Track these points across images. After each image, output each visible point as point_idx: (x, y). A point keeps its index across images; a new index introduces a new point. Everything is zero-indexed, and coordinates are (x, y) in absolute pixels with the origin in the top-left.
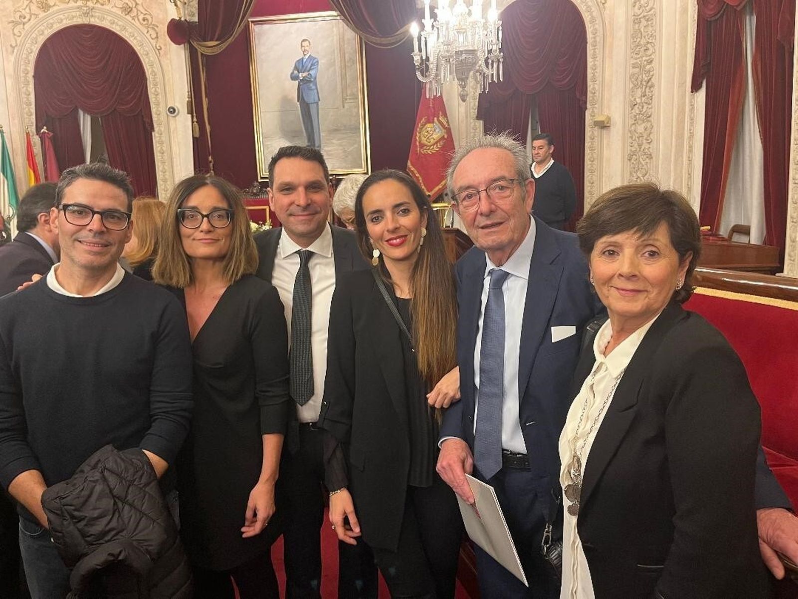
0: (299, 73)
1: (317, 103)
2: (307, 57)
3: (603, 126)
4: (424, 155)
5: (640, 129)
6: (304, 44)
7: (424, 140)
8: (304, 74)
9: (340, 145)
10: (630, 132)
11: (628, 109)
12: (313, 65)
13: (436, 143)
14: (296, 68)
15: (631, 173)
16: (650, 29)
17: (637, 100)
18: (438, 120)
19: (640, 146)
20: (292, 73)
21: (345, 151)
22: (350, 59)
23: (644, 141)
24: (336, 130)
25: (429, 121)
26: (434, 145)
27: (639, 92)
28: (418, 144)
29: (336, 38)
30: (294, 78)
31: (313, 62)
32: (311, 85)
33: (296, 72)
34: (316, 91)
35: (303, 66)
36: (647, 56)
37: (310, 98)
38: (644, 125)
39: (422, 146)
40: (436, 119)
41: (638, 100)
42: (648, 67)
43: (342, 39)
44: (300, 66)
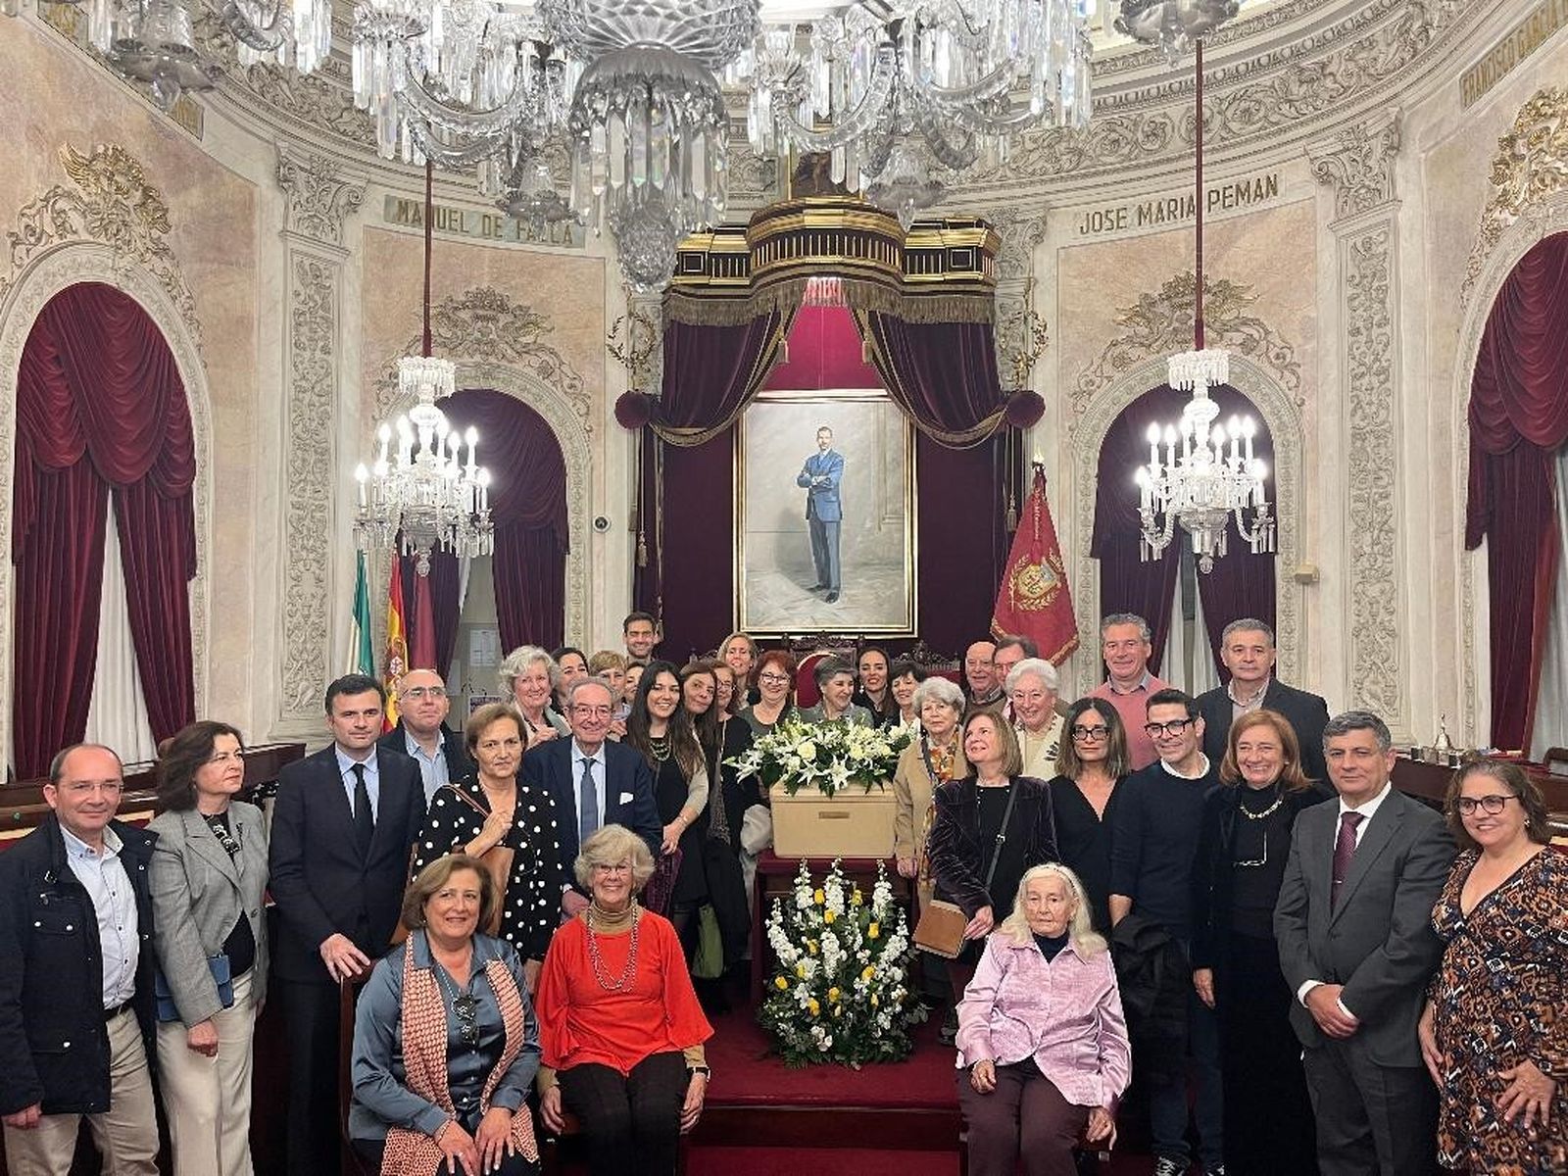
0: (812, 476)
1: (838, 523)
2: (825, 453)
3: (1307, 581)
4: (1024, 611)
5: (1374, 591)
6: (822, 434)
7: (1024, 590)
8: (822, 478)
9: (871, 587)
10: (1356, 594)
11: (1350, 559)
12: (834, 465)
13: (1045, 594)
14: (807, 469)
15: (1360, 656)
16: (1383, 451)
17: (1365, 549)
18: (1048, 560)
19: (1374, 616)
20: (801, 476)
21: (878, 597)
22: (894, 460)
23: (1382, 611)
24: (866, 564)
25: (1033, 561)
26: (1041, 597)
27: (1367, 538)
28: (1012, 593)
29: (873, 428)
30: (802, 483)
31: (836, 462)
32: (830, 494)
33: (807, 475)
34: (836, 504)
35: (819, 466)
36: (1378, 487)
37: (827, 514)
38: (1379, 585)
39: (1019, 597)
40: (1044, 558)
41: (1367, 550)
42: (1381, 503)
43: (881, 433)
44: (813, 465)
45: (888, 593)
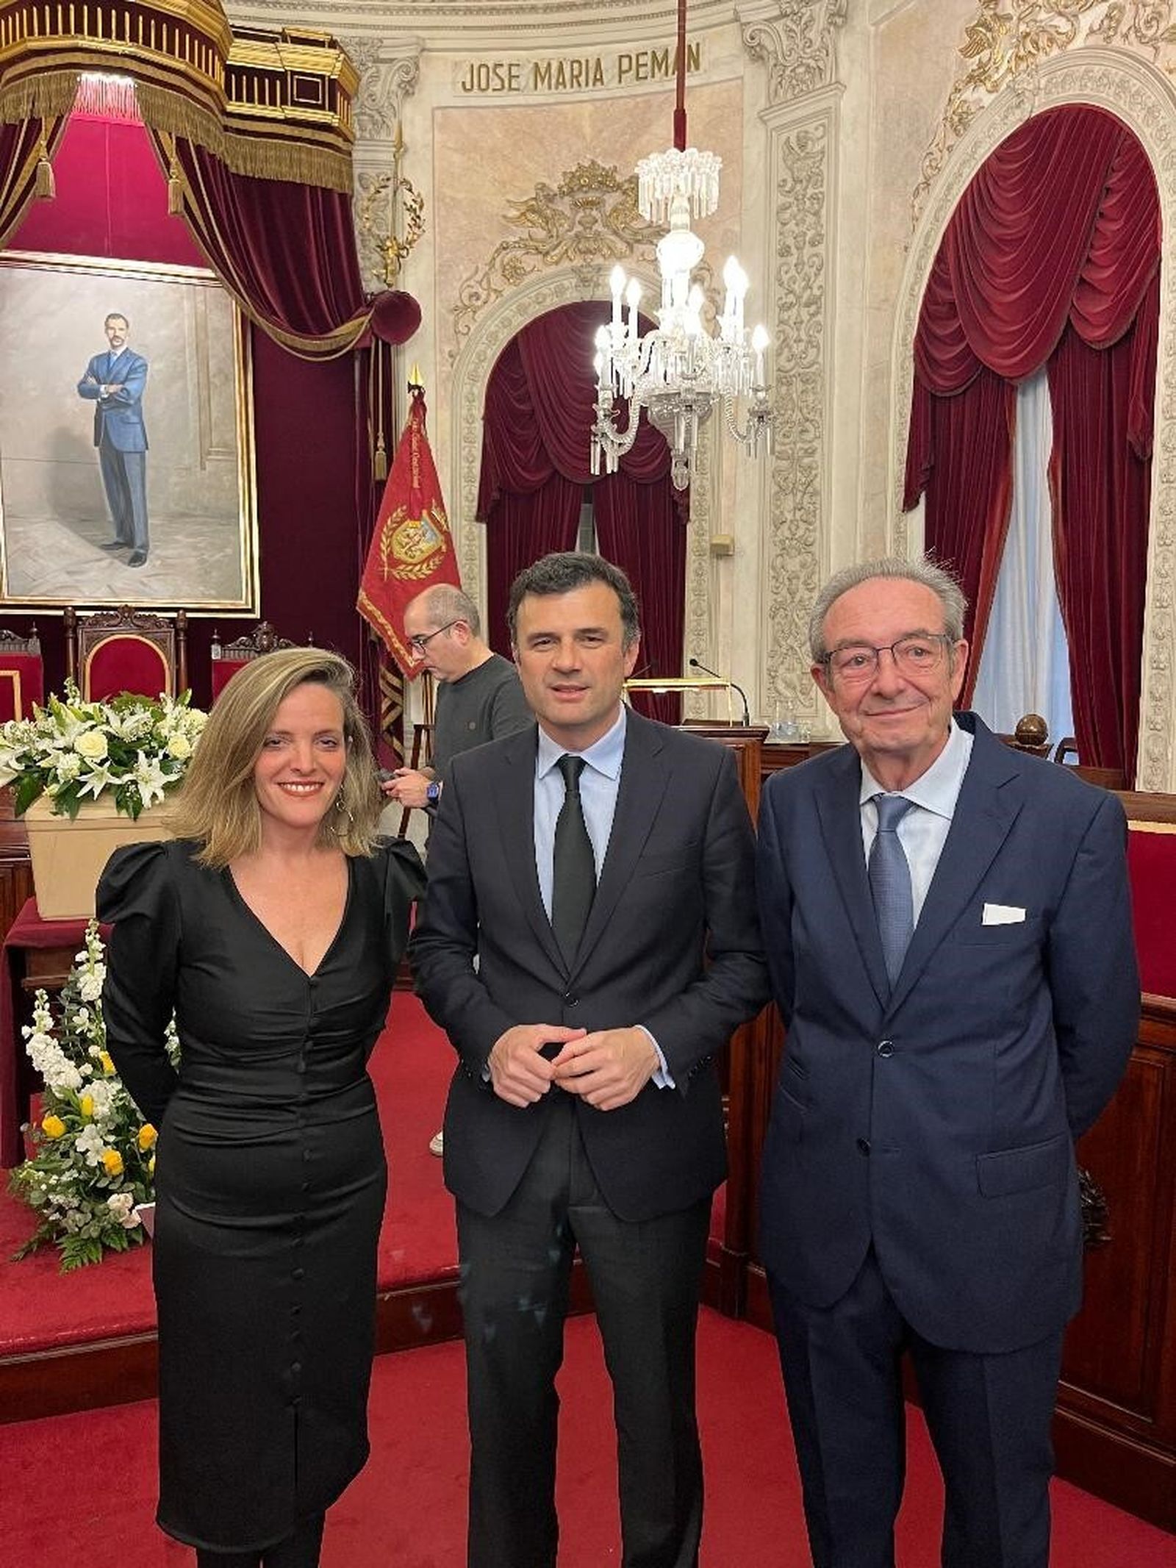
0: (99, 382)
1: (142, 454)
2: (119, 352)
3: (722, 552)
4: (401, 581)
5: (793, 564)
6: (113, 322)
7: (400, 553)
8: (113, 389)
9: (195, 548)
10: (774, 568)
11: (770, 530)
12: (131, 371)
13: (427, 559)
14: (92, 371)
15: (776, 641)
16: (811, 398)
17: (786, 514)
18: (431, 516)
19: (793, 594)
20: (83, 382)
21: (203, 562)
22: (220, 371)
23: (801, 586)
24: (183, 515)
25: (412, 515)
26: (422, 562)
27: (789, 503)
28: (385, 559)
29: (188, 324)
30: (86, 392)
31: (135, 366)
32: (129, 413)
33: (92, 381)
34: (139, 427)
35: (109, 371)
36: (804, 441)
37: (126, 441)
38: (799, 558)
39: (394, 562)
40: (425, 513)
41: (789, 516)
42: (806, 461)
43: (201, 327)
44: (101, 369)
45: (218, 556)
